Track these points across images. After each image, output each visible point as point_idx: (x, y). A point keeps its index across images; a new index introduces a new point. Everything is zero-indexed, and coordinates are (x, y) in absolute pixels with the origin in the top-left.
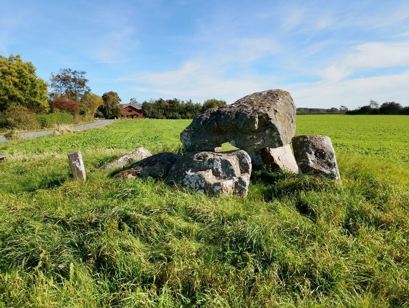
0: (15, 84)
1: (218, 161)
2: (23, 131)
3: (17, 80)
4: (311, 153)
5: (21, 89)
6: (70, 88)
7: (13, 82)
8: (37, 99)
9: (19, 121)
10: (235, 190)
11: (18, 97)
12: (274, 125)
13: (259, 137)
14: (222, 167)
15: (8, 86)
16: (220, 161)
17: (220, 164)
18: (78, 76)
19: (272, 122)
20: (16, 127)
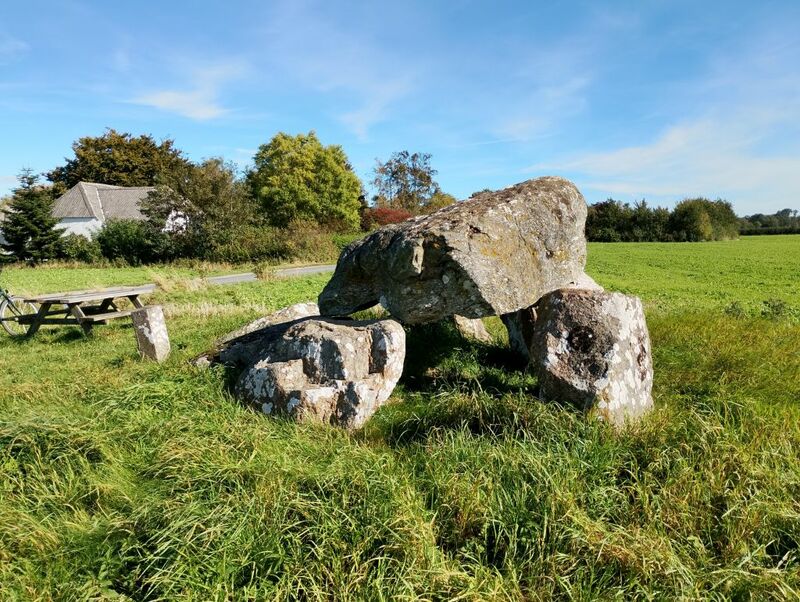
0: (308, 182)
1: (316, 341)
2: (308, 263)
3: (311, 175)
4: (558, 336)
5: (317, 190)
6: (405, 186)
7: (305, 178)
8: (341, 208)
9: (303, 246)
10: (336, 412)
11: (311, 203)
12: (456, 264)
13: (427, 291)
14: (323, 357)
15: (296, 187)
16: (321, 343)
17: (320, 349)
18: (420, 164)
19: (454, 257)
20: (297, 256)
